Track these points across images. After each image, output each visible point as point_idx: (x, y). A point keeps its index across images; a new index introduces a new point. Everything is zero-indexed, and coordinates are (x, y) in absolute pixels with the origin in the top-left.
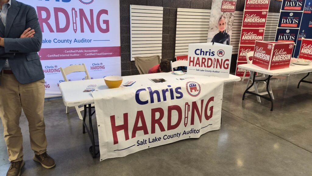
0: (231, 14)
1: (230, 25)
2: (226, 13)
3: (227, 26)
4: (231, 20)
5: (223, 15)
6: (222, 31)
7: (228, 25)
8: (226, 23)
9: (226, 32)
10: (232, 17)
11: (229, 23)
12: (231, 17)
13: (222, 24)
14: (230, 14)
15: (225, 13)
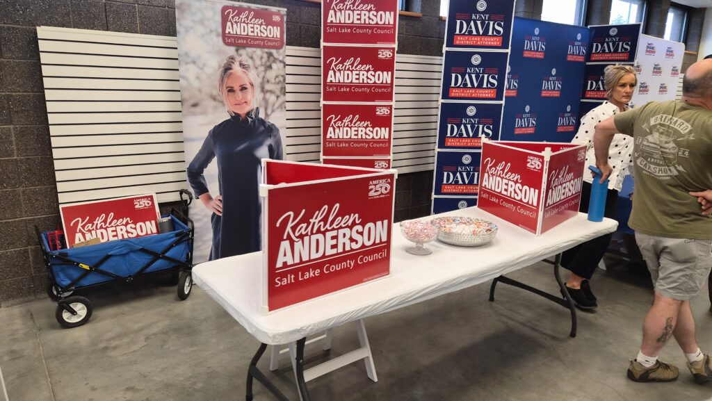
0: (270, 55)
1: (271, 92)
2: (249, 50)
3: (259, 95)
4: (271, 75)
5: (238, 59)
6: (242, 111)
7: (263, 90)
8: (252, 85)
9: (262, 115)
10: (274, 66)
11: (268, 87)
12: (270, 67)
13: (237, 88)
14: (265, 56)
15: (242, 51)
